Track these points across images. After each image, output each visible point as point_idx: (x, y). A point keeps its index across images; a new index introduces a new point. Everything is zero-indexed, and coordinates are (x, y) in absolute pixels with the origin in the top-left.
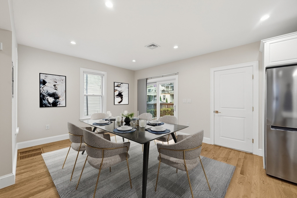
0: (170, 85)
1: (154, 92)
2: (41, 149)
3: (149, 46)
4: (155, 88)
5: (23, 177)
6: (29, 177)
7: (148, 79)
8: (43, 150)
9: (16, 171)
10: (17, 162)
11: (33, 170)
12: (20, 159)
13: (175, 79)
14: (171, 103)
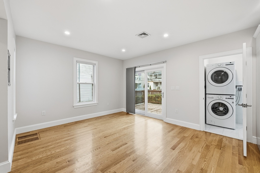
0: (153, 73)
1: (139, 80)
2: (38, 135)
3: (140, 35)
4: (140, 77)
5: (19, 164)
6: (25, 164)
7: (136, 68)
8: (39, 135)
9: (13, 157)
10: (15, 147)
11: (30, 156)
12: (18, 144)
13: (163, 67)
14: (155, 90)
